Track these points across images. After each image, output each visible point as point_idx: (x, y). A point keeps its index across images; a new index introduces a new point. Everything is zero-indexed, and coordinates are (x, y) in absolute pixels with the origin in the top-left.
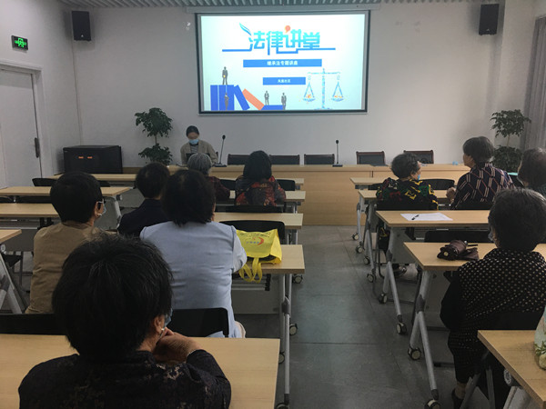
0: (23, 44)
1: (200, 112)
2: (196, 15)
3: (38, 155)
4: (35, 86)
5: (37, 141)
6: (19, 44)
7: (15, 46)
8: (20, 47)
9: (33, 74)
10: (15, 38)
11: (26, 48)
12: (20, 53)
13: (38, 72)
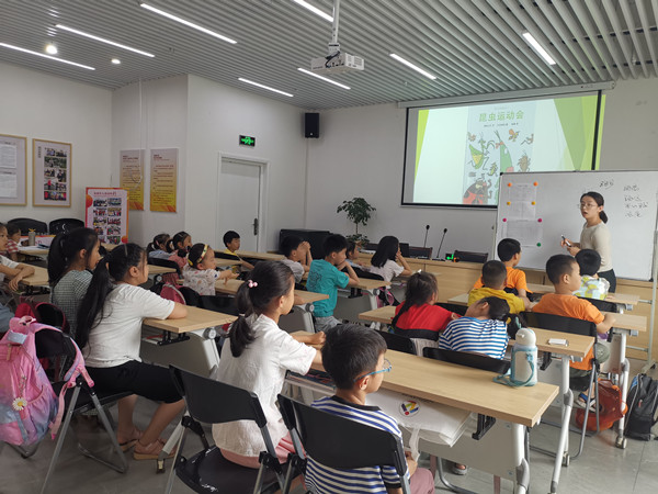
0: (250, 141)
1: (403, 204)
2: (408, 108)
3: (256, 233)
4: (262, 176)
5: (256, 221)
6: (246, 141)
8: (247, 144)
9: (261, 166)
10: (243, 137)
11: (253, 144)
12: (244, 148)
13: (265, 164)
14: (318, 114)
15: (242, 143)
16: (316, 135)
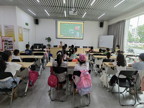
1: (56, 38)
2: (56, 21)
4: (29, 32)
9: (29, 30)
10: (26, 23)
12: (27, 26)
14: (38, 19)
15: (26, 25)
16: (38, 24)
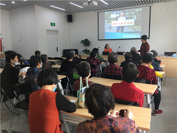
0: (54, 24)
1: (98, 40)
2: (98, 13)
3: (57, 51)
4: (57, 34)
5: (57, 48)
6: (53, 24)
7: (52, 25)
8: (53, 25)
11: (55, 25)
13: (58, 31)
16: (71, 21)
